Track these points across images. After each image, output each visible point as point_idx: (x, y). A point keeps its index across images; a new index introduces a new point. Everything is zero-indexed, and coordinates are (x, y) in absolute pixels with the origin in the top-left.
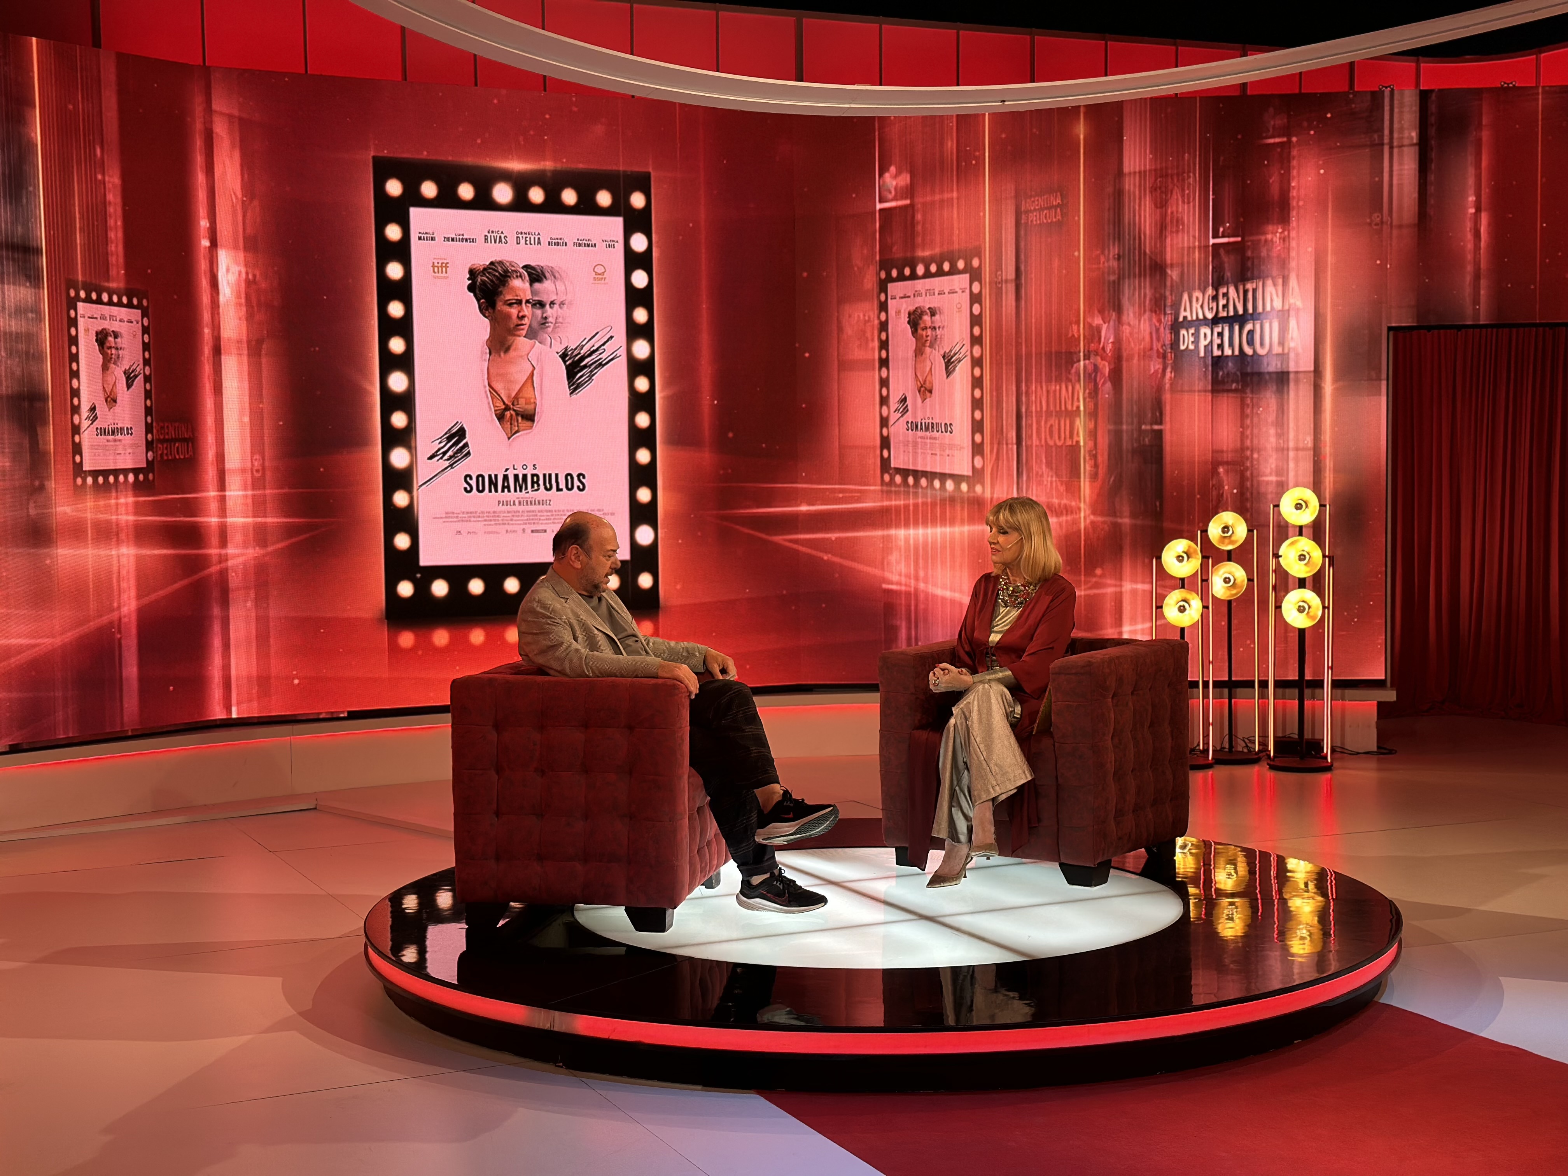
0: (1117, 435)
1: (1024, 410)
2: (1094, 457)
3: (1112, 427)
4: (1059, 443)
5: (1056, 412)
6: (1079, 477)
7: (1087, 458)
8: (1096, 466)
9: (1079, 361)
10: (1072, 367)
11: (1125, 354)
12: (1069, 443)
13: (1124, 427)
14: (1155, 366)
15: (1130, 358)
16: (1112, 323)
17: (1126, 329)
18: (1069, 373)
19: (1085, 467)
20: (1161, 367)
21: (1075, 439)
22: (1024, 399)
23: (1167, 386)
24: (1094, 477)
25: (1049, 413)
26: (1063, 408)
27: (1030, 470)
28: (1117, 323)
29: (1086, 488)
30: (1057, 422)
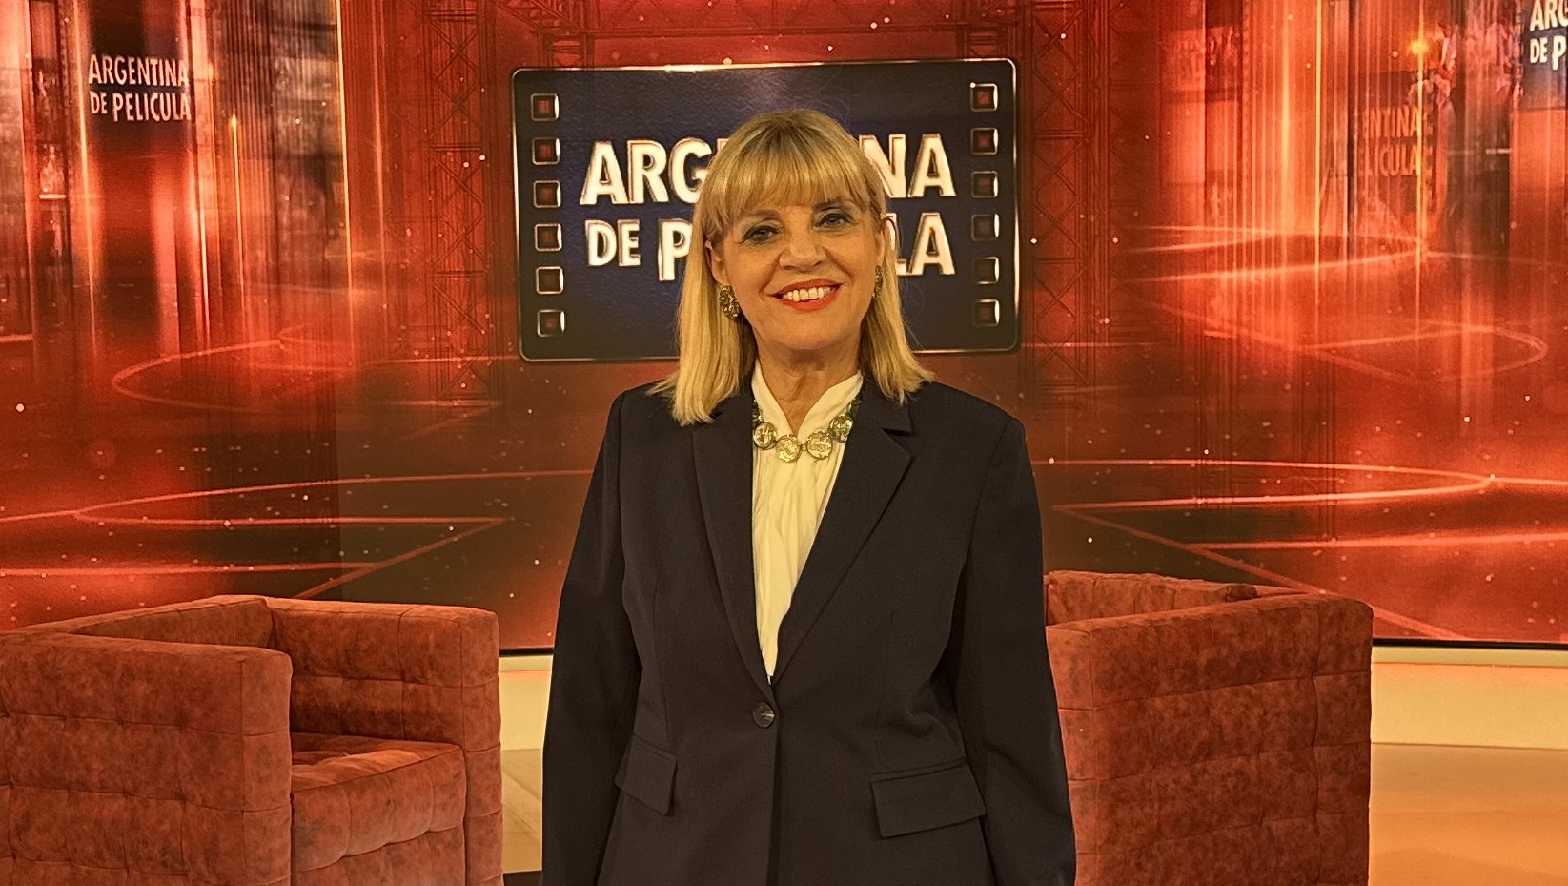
0: (1458, 163)
1: (1356, 138)
2: (1432, 185)
3: (1452, 153)
4: (1393, 173)
5: (1392, 139)
6: (1415, 210)
7: (1425, 187)
8: (1434, 196)
9: (1417, 81)
10: (1410, 88)
11: (1468, 71)
12: (1405, 172)
13: (1467, 152)
14: (1502, 82)
15: (1473, 75)
16: (1454, 37)
17: (1470, 43)
18: (1407, 96)
19: (1422, 198)
20: (1509, 83)
21: (1412, 167)
22: (1356, 126)
23: (1516, 104)
24: (1431, 210)
25: (1383, 141)
26: (1399, 135)
27: (1361, 204)
28: (1460, 37)
29: (1423, 222)
30: (1392, 151)
